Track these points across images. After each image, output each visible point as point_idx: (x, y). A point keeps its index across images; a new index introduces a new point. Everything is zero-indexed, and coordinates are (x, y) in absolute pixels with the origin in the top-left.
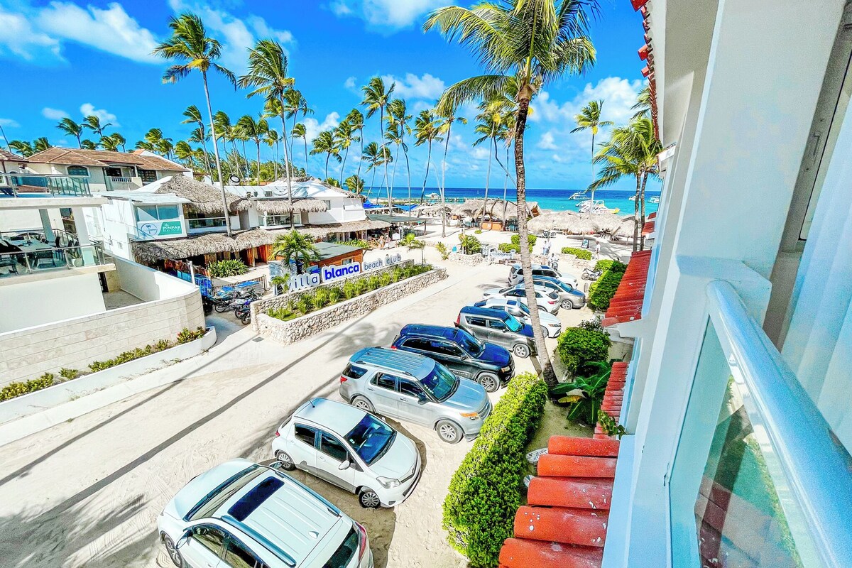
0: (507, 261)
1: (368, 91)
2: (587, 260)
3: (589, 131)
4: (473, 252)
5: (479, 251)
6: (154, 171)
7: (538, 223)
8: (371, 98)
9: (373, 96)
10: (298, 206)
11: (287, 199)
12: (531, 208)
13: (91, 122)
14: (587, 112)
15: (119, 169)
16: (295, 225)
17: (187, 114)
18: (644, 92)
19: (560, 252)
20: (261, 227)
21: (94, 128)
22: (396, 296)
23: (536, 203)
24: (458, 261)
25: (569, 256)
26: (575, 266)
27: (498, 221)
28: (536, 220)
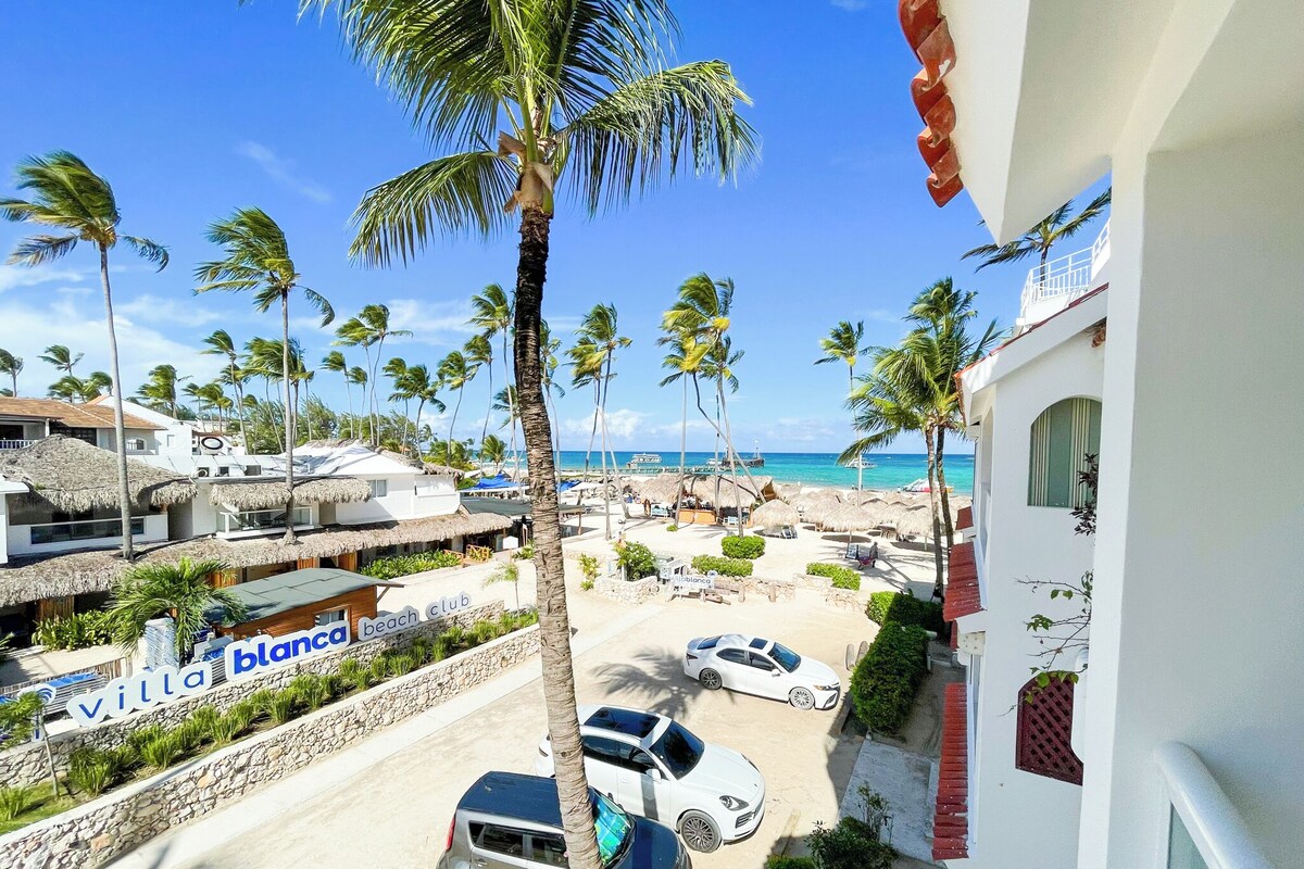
0: (702, 594)
1: (480, 302)
2: (852, 591)
3: (844, 362)
4: (643, 574)
5: (653, 571)
6: (94, 430)
7: (771, 513)
8: (487, 314)
9: (489, 310)
10: (301, 493)
11: (283, 480)
12: (761, 487)
13: (57, 355)
14: (838, 336)
15: (21, 427)
16: (297, 529)
17: (210, 341)
18: (921, 302)
19: (804, 573)
20: (219, 534)
21: (59, 363)
22: (421, 700)
23: (770, 478)
24: (610, 593)
25: (819, 580)
26: (831, 602)
27: (709, 507)
28: (769, 508)
